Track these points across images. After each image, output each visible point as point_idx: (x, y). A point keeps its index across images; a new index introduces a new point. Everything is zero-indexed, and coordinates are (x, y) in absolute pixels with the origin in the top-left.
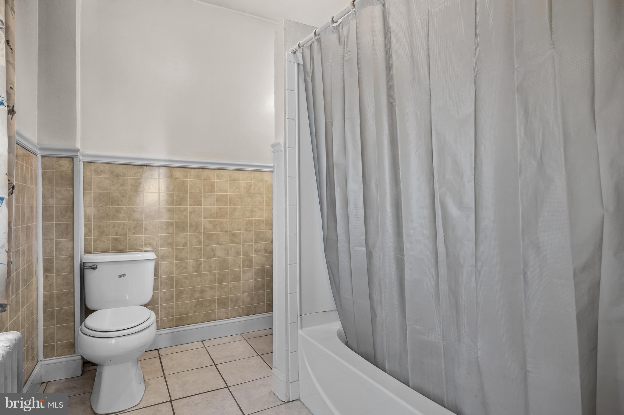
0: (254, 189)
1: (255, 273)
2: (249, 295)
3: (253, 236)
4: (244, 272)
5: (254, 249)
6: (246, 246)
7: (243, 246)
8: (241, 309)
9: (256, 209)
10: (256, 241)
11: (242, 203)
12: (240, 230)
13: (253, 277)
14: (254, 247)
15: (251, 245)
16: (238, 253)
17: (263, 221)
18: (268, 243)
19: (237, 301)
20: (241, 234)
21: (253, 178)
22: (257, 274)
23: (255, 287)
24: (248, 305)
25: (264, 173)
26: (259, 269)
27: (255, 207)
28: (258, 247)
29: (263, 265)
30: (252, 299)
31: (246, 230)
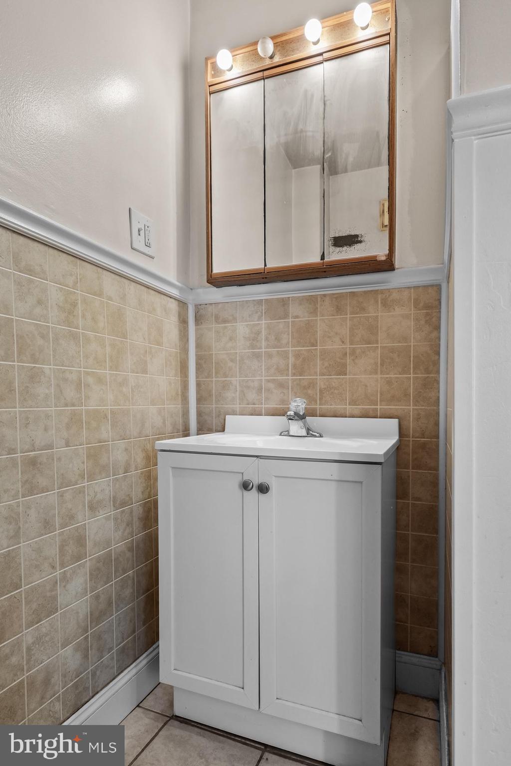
0: (84, 316)
1: (91, 574)
2: (76, 649)
3: (83, 463)
4: (65, 579)
5: (89, 502)
6: (68, 496)
7: (61, 495)
8: (59, 701)
9: (90, 380)
10: (91, 477)
11: (54, 356)
12: (50, 447)
13: (86, 589)
14: (88, 495)
15: (81, 491)
16: (47, 525)
17: (106, 417)
18: (117, 479)
19: (47, 682)
20: (53, 460)
21: (81, 280)
22: (96, 575)
23: (91, 615)
24: (76, 678)
25: (105, 272)
26: (98, 560)
27: (87, 373)
28: (96, 493)
29: (108, 543)
30: (86, 657)
31: (67, 445)
